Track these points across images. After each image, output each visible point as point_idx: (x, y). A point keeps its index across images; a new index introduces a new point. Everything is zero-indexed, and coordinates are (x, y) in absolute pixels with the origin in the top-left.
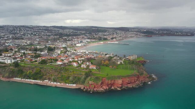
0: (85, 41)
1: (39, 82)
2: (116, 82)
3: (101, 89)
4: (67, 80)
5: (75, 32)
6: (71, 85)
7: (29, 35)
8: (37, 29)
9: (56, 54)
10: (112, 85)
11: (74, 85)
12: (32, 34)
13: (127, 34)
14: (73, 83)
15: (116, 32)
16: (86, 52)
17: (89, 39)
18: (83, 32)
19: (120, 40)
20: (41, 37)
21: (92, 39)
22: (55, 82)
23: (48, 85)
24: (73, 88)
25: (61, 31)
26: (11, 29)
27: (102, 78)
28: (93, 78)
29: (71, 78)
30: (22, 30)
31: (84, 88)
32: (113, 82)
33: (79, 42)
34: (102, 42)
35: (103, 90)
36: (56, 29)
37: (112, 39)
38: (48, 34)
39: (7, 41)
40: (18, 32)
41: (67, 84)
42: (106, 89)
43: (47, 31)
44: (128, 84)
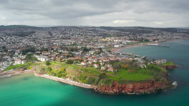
0: (125, 42)
1: (61, 79)
2: (127, 86)
3: (111, 91)
4: (84, 80)
5: (119, 33)
6: (87, 85)
7: (76, 35)
8: (86, 30)
9: (88, 55)
10: (123, 88)
11: (89, 85)
12: (79, 34)
13: (173, 35)
14: (89, 84)
15: (162, 34)
16: (119, 54)
17: (130, 40)
18: (127, 33)
19: (162, 42)
20: (87, 37)
21: (133, 40)
22: (74, 81)
23: (68, 83)
24: (87, 88)
25: (107, 31)
26: (63, 29)
27: (114, 81)
28: (105, 81)
29: (87, 79)
30: (72, 31)
31: (96, 89)
32: (124, 85)
33: (119, 43)
35: (113, 92)
36: (103, 30)
37: (154, 40)
38: (93, 34)
39: (56, 41)
40: (68, 32)
41: (83, 84)
42: (117, 92)
43: (93, 32)
44: (139, 89)
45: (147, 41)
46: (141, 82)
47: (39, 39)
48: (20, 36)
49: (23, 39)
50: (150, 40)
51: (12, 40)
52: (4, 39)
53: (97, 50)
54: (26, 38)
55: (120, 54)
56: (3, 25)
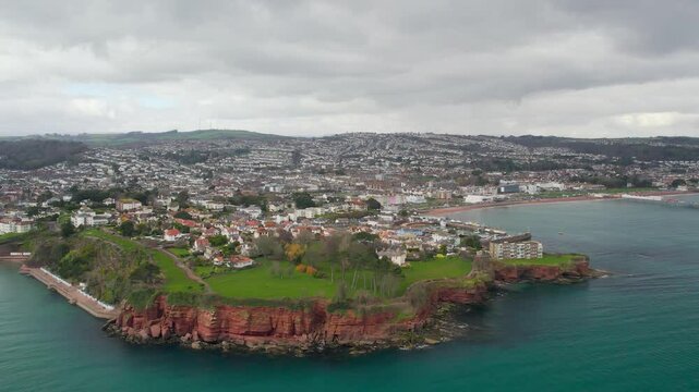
2: (201, 318)
6: (104, 305)
11: (111, 308)
12: (399, 159)
16: (439, 224)
18: (597, 157)
31: (113, 322)
33: (503, 189)
34: (596, 195)
38: (452, 161)
41: (99, 302)
42: (161, 335)
43: (461, 153)
44: (247, 334)
45: (644, 185)
46: (255, 305)
47: (239, 172)
48: (184, 164)
49: (183, 170)
50: (658, 184)
51: (143, 171)
52: (121, 169)
53: (357, 208)
54: (197, 168)
55: (443, 224)
56: (176, 131)
